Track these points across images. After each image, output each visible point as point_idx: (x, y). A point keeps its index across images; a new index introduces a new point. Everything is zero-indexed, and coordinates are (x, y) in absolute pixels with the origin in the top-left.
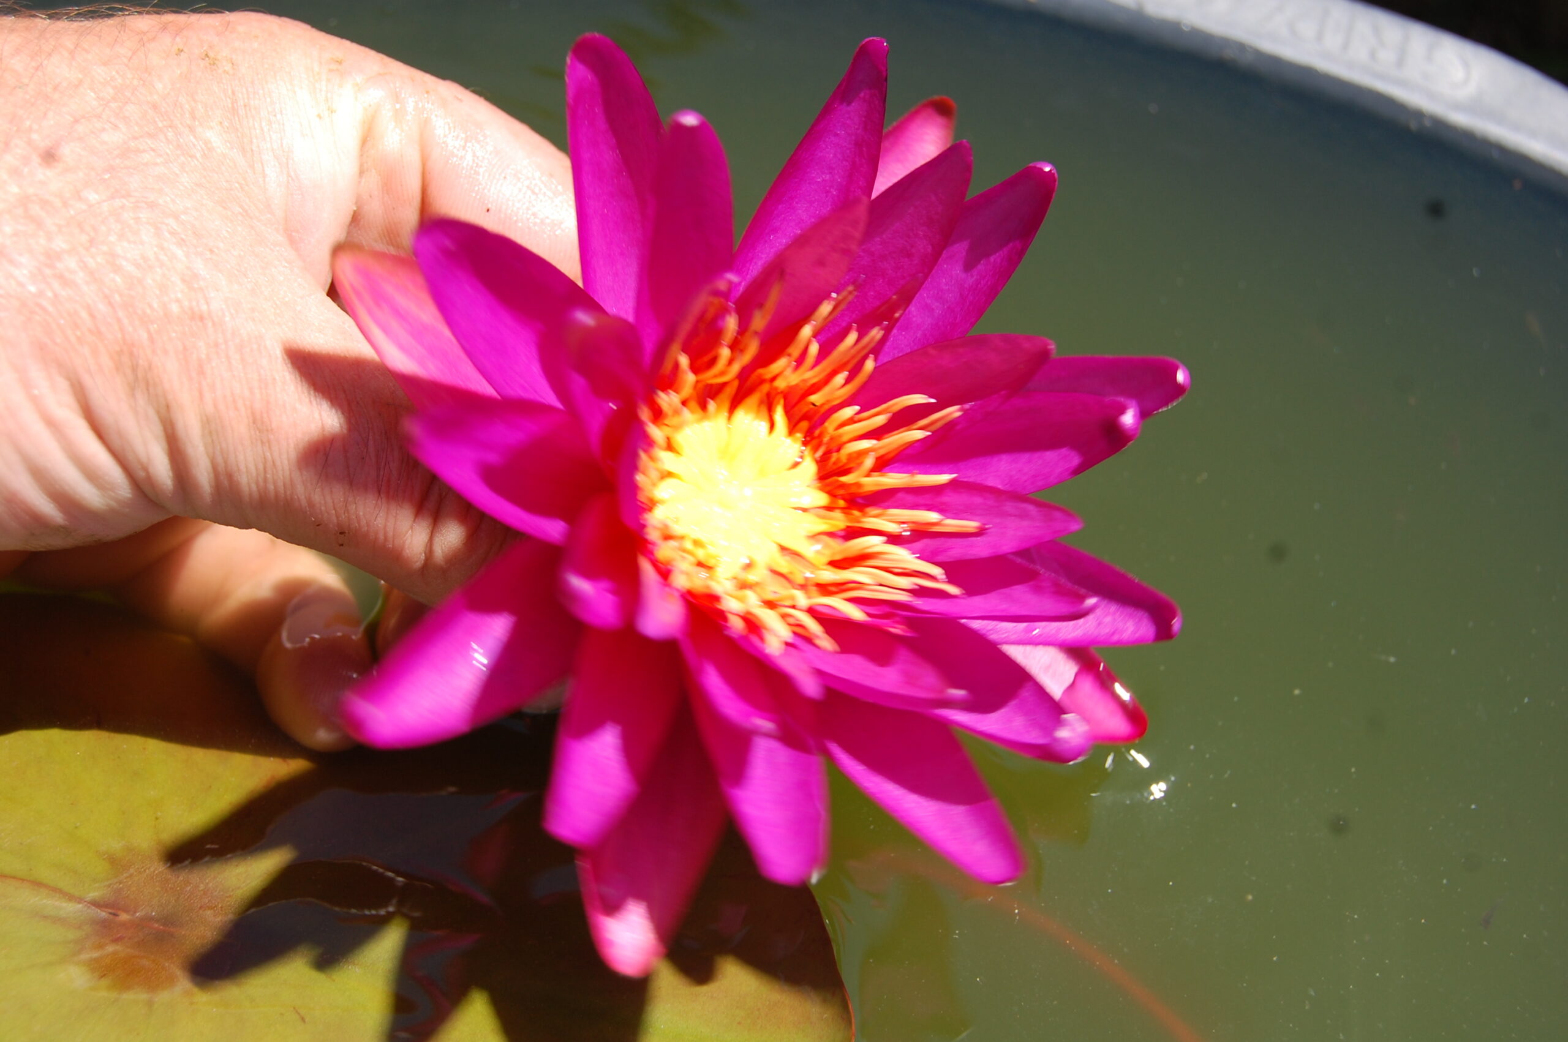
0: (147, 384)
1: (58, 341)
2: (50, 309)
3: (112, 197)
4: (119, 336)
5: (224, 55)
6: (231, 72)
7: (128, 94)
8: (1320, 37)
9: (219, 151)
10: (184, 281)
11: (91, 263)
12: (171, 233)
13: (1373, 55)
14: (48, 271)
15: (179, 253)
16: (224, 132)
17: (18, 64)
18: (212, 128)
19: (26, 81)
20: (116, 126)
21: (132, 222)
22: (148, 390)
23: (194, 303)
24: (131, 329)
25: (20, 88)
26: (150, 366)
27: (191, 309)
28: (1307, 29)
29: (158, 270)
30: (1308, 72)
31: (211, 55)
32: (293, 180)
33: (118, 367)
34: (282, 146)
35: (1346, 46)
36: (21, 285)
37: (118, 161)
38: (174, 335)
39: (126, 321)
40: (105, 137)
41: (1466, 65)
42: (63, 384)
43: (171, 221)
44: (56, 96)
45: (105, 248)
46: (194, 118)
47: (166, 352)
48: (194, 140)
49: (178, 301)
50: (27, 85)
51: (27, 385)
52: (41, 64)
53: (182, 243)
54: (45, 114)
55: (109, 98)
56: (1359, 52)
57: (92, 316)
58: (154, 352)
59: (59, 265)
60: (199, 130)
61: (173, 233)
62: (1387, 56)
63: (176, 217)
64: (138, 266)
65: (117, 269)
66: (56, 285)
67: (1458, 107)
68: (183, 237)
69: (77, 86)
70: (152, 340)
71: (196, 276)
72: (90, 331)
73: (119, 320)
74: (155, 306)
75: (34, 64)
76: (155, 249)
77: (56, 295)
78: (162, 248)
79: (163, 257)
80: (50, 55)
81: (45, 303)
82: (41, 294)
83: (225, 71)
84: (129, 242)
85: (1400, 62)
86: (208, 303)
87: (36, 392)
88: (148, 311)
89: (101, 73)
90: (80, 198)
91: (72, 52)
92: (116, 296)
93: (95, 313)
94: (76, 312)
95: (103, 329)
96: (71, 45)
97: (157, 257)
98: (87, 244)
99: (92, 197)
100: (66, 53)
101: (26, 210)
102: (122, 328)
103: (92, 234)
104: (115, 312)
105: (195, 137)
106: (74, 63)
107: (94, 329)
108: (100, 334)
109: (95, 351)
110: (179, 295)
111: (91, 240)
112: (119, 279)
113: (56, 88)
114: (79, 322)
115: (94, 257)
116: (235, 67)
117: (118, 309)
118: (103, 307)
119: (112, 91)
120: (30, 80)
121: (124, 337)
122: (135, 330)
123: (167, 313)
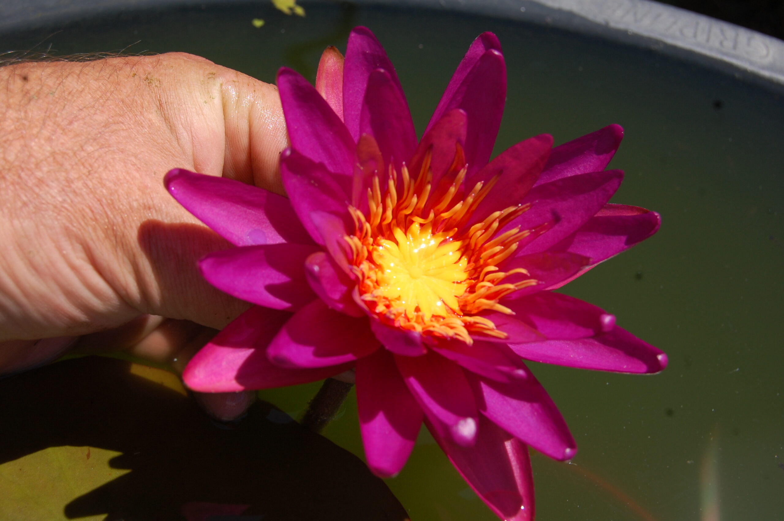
0: (123, 245)
1: (75, 225)
2: (69, 208)
3: (101, 148)
4: (106, 220)
5: (156, 77)
6: (159, 86)
7: (109, 94)
8: (695, 36)
9: (156, 125)
10: (139, 190)
11: (90, 184)
12: (132, 165)
13: (721, 43)
14: (68, 189)
15: (137, 175)
17: (50, 82)
18: (152, 113)
19: (54, 90)
20: (102, 111)
21: (111, 161)
22: (123, 247)
23: (145, 201)
24: (112, 217)
25: (51, 94)
26: (123, 235)
27: (144, 204)
28: (689, 32)
29: (126, 185)
30: (692, 53)
31: (149, 77)
32: (195, 138)
33: (107, 237)
34: (187, 122)
35: (708, 40)
36: (53, 197)
37: (103, 129)
38: (135, 218)
39: (109, 213)
40: (96, 117)
41: (767, 47)
42: (79, 247)
43: (133, 159)
45: (97, 175)
46: (143, 108)
47: (131, 227)
48: (143, 119)
49: (136, 200)
50: (55, 92)
51: (59, 248)
52: (62, 81)
53: (138, 170)
54: (64, 107)
55: (99, 97)
56: (715, 42)
57: (92, 211)
58: (125, 227)
59: (74, 186)
60: (146, 114)
61: (134, 165)
62: (728, 44)
63: (136, 157)
64: (115, 184)
65: (103, 186)
66: (71, 195)
67: (764, 68)
68: (139, 166)
69: (81, 92)
70: (124, 222)
71: (146, 187)
72: (91, 219)
73: (106, 213)
74: (125, 204)
75: (58, 82)
76: (124, 174)
77: (72, 201)
78: (128, 173)
79: (128, 178)
80: (67, 77)
81: (66, 205)
82: (64, 201)
83: (156, 85)
84: (109, 171)
85: (735, 47)
86: (153, 201)
87: (65, 252)
88: (121, 206)
89: (94, 84)
90: (83, 150)
91: (78, 76)
92: (104, 200)
93: (93, 209)
94: (83, 209)
95: (98, 217)
96: (78, 72)
97: (125, 178)
98: (87, 174)
99: (90, 149)
100: (75, 76)
101: (54, 158)
102: (108, 217)
103: (90, 169)
104: (104, 208)
105: (144, 117)
106: (79, 81)
107: (93, 218)
108: (96, 220)
109: (95, 229)
110: (137, 197)
111: (89, 172)
112: (104, 191)
113: (70, 93)
114: (85, 214)
115: (91, 181)
116: (161, 83)
117: (105, 207)
118: (97, 205)
119: (100, 94)
120: (56, 90)
121: (109, 221)
122: (115, 217)
123: (131, 207)
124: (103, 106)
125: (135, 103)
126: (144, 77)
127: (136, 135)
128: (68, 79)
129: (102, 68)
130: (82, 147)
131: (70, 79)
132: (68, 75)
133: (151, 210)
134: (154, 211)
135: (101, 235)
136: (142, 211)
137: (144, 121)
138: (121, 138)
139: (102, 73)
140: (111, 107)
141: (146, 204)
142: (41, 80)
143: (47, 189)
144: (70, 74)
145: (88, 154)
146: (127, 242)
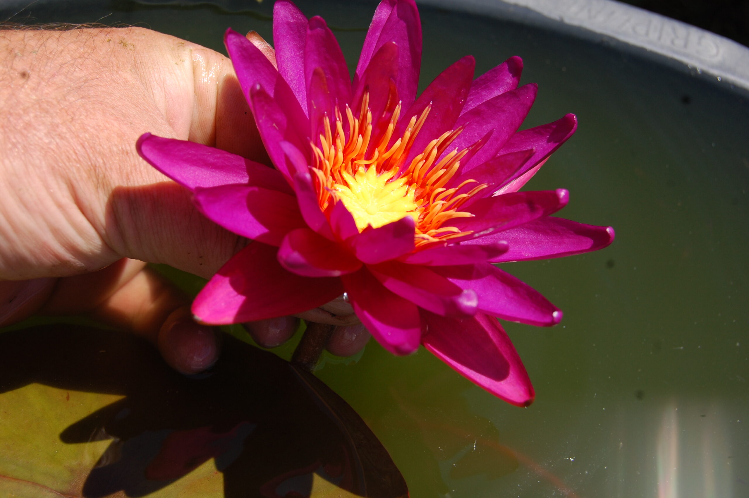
0: (103, 184)
1: (61, 165)
2: (55, 150)
5: (130, 42)
6: (133, 49)
7: (86, 56)
8: (647, 34)
9: (131, 82)
10: (118, 136)
11: (73, 129)
12: (110, 115)
13: (672, 42)
14: (53, 133)
15: (115, 124)
16: (133, 74)
17: (33, 43)
18: (127, 72)
19: (37, 49)
20: (81, 69)
22: (104, 188)
23: (124, 146)
24: (94, 159)
25: (34, 52)
26: (104, 177)
27: (122, 150)
29: (105, 131)
30: (642, 50)
31: (123, 42)
32: (168, 94)
33: (90, 177)
34: (160, 79)
35: (659, 38)
36: (41, 139)
37: (83, 83)
38: (115, 161)
39: (91, 156)
40: (76, 74)
41: (717, 47)
42: (64, 186)
43: (111, 110)
44: (51, 56)
45: (79, 122)
46: (118, 68)
47: (111, 169)
48: (119, 77)
49: (116, 145)
50: (37, 51)
51: (47, 187)
53: (116, 119)
56: (666, 41)
57: (76, 153)
58: (106, 169)
59: (58, 130)
60: (121, 73)
62: (680, 43)
63: (114, 109)
64: (95, 129)
65: (86, 131)
66: (57, 138)
67: (713, 67)
68: (117, 116)
69: (61, 53)
70: (104, 163)
71: (124, 134)
72: (75, 160)
73: (88, 155)
74: (105, 148)
75: (40, 43)
76: (103, 122)
77: (57, 144)
78: (107, 121)
79: (107, 125)
81: (52, 147)
82: (50, 143)
83: (130, 49)
84: (90, 118)
85: (686, 46)
86: (130, 146)
87: (52, 191)
88: (102, 150)
89: (73, 47)
90: (65, 100)
91: (58, 39)
92: (86, 143)
93: (77, 152)
94: (68, 151)
95: (81, 159)
96: (57, 36)
97: (105, 126)
98: (71, 120)
99: (72, 99)
100: (55, 39)
101: (40, 106)
102: (90, 159)
103: (72, 116)
104: (86, 151)
105: (119, 76)
106: (59, 43)
107: (77, 160)
108: (79, 162)
109: (78, 169)
110: (116, 143)
111: (72, 118)
112: (87, 135)
113: (51, 53)
114: (70, 156)
115: (74, 126)
116: (135, 47)
117: (88, 149)
118: (79, 148)
119: (78, 55)
120: (38, 49)
121: (92, 164)
122: (96, 159)
123: (111, 151)
124: (81, 65)
125: (111, 64)
126: (118, 41)
127: (112, 91)
128: (48, 41)
129: (79, 34)
130: (65, 97)
131: (50, 41)
132: (49, 38)
133: (129, 155)
134: (131, 156)
135: (85, 175)
136: (121, 155)
137: (119, 79)
138: (100, 93)
139: (80, 38)
140: (89, 66)
141: (124, 149)
142: (24, 42)
143: (34, 132)
144: (49, 37)
145: (70, 103)
146: (108, 183)
